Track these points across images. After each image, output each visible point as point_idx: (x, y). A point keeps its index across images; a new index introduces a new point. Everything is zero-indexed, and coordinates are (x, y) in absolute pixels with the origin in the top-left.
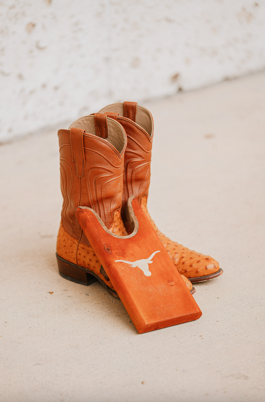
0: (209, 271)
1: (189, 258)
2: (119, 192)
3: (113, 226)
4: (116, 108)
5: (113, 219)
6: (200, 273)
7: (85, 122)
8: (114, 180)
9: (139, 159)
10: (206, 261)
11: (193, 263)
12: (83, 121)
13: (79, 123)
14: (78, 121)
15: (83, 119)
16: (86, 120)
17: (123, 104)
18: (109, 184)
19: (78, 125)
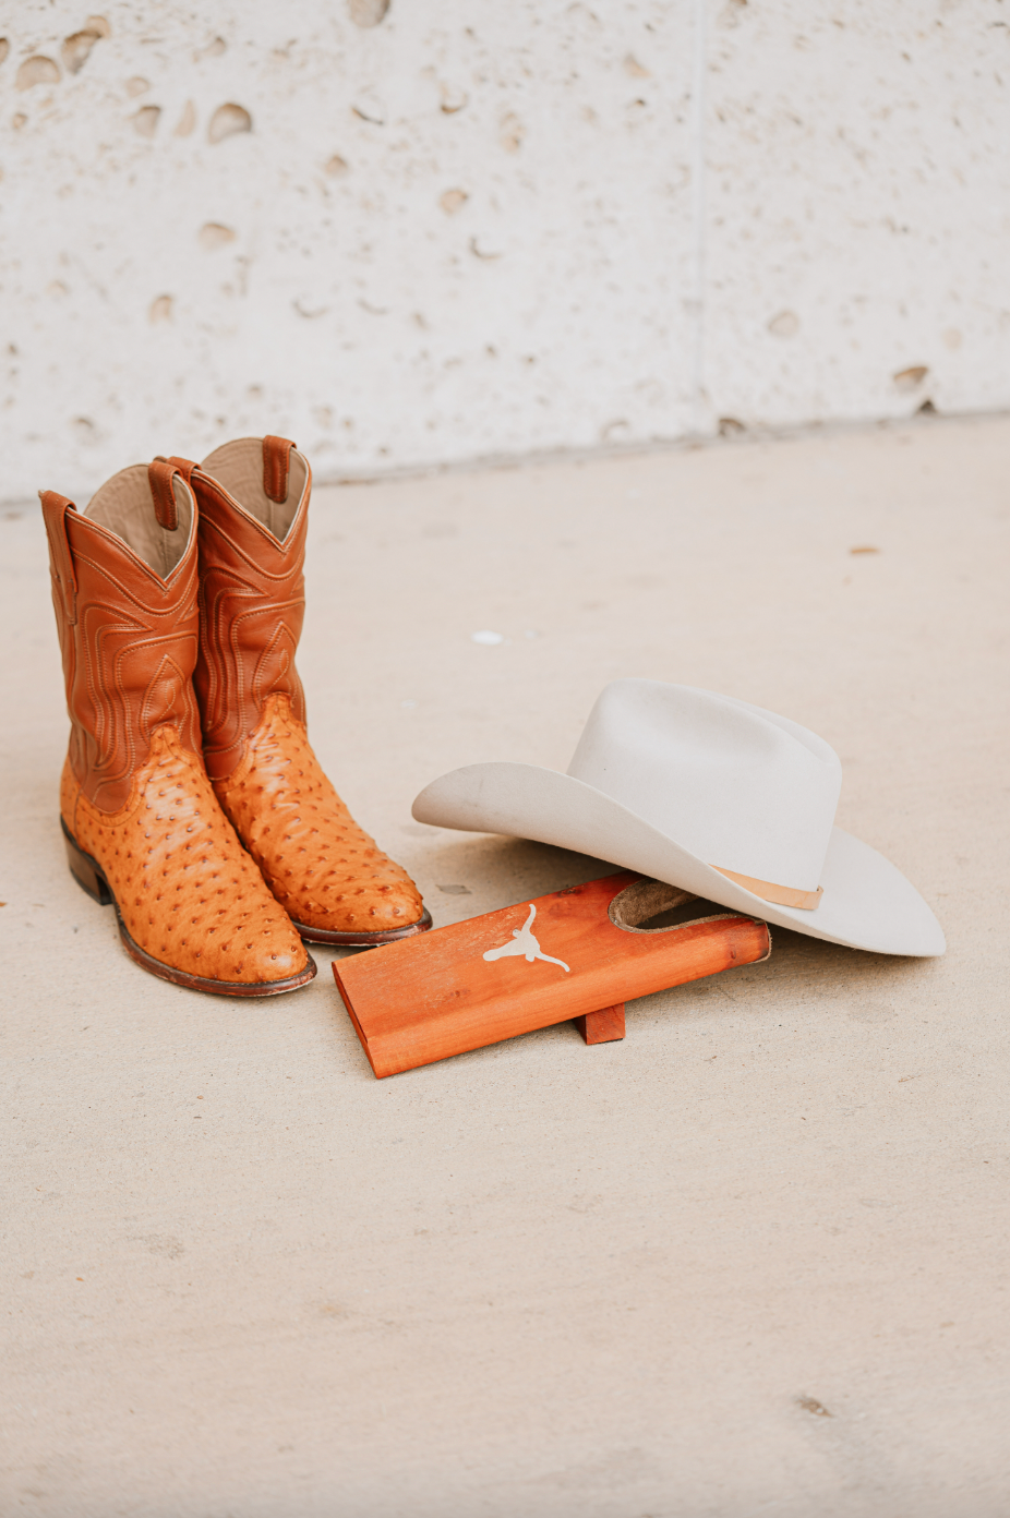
0: (378, 920)
1: (346, 878)
2: (169, 677)
3: (150, 764)
4: (251, 449)
5: (149, 746)
6: (356, 923)
7: (138, 479)
8: (149, 644)
9: (247, 593)
10: (380, 893)
11: (345, 893)
12: (132, 474)
13: (124, 480)
14: (123, 475)
15: (134, 470)
16: (141, 474)
17: (263, 441)
18: (133, 654)
19: (121, 484)
